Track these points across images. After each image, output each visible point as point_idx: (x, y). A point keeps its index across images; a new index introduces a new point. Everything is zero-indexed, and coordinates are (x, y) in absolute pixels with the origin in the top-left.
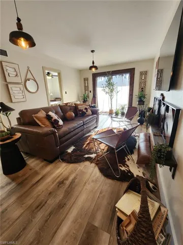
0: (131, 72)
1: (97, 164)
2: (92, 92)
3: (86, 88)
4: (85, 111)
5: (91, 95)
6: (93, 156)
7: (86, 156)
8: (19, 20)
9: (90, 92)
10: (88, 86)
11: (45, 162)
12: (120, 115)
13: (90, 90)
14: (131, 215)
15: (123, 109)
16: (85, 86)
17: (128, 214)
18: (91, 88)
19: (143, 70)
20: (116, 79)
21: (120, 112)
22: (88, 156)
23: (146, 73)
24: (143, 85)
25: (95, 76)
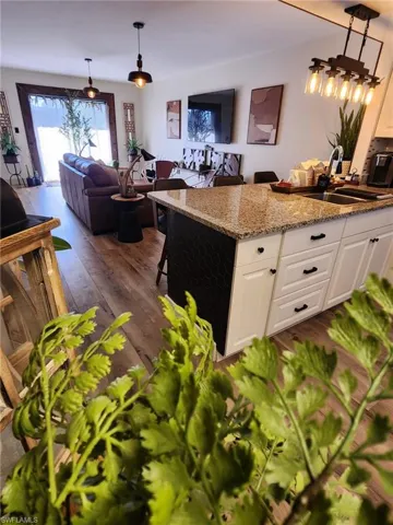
3: (2, 120)
8: (140, 57)
9: (17, 130)
19: (128, 101)
23: (132, 107)
24: (131, 127)
25: (25, 91)
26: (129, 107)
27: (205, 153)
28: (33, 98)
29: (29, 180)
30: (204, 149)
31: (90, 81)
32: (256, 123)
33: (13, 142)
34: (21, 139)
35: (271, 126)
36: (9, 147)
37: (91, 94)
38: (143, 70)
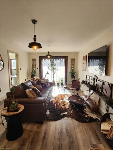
1: (72, 117)
2: (39, 68)
3: (34, 66)
4: (46, 84)
5: (38, 71)
6: (66, 113)
7: (62, 114)
8: (35, 36)
9: (37, 68)
10: (35, 65)
11: (37, 124)
12: (60, 85)
13: (37, 67)
14: (111, 128)
15: (62, 81)
16: (33, 65)
17: (109, 129)
18: (38, 66)
20: (56, 61)
21: (60, 83)
22: (63, 114)
23: (74, 60)
24: (73, 66)
27: (94, 79)
30: (93, 77)
31: (49, 53)
37: (49, 57)
38: (37, 42)
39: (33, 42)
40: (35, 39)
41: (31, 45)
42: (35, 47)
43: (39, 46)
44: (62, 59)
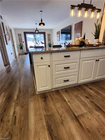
0: (44, 33)
8: (42, 19)
10: (21, 39)
13: (23, 41)
20: (38, 36)
23: (50, 35)
24: (49, 40)
25: (25, 33)
26: (49, 35)
27: (65, 44)
28: (27, 35)
29: (25, 53)
30: (64, 42)
31: (37, 29)
32: (76, 33)
33: (22, 45)
34: (24, 44)
35: (80, 33)
36: (21, 46)
37: (37, 32)
38: (43, 22)
39: (41, 22)
40: (42, 21)
41: (40, 24)
42: (42, 25)
43: (44, 24)
44: (41, 34)
